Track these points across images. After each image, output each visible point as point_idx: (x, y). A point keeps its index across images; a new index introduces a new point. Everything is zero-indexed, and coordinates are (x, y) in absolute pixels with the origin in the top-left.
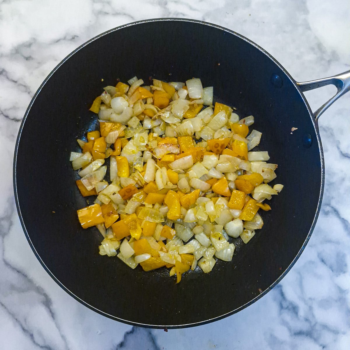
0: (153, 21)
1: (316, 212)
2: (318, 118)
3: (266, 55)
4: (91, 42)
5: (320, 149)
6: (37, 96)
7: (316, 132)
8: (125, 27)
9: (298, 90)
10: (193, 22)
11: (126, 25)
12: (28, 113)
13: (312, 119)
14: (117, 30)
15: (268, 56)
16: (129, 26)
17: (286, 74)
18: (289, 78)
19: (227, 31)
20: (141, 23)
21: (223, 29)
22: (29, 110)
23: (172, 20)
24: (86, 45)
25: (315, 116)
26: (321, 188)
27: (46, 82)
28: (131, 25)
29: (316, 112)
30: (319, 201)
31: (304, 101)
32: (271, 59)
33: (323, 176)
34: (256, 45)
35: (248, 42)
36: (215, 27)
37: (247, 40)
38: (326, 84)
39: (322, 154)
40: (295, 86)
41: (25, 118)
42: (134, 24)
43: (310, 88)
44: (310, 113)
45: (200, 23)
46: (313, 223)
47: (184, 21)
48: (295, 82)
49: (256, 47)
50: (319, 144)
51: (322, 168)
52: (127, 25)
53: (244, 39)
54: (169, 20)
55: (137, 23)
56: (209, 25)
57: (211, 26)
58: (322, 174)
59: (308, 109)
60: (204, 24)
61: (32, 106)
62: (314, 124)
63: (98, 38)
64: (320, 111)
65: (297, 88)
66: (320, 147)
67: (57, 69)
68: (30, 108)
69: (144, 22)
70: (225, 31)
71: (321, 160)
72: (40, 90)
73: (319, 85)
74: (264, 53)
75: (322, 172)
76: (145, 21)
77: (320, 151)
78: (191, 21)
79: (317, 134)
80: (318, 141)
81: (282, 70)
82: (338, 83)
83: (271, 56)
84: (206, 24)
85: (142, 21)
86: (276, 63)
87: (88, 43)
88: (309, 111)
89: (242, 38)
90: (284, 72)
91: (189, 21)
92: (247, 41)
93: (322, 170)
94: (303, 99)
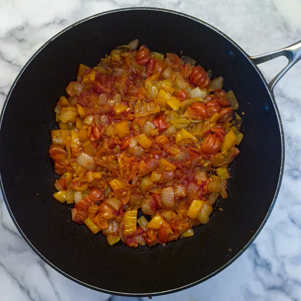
0: (114, 12)
1: (280, 175)
2: (273, 88)
3: (220, 34)
4: (58, 35)
5: (277, 116)
6: (12, 90)
8: (88, 19)
9: (252, 64)
10: (150, 9)
11: (89, 18)
12: (6, 106)
13: (268, 89)
14: (81, 23)
15: (222, 35)
16: (91, 18)
17: (240, 50)
18: (243, 53)
19: (182, 15)
20: (103, 14)
21: (178, 14)
22: (6, 104)
23: (130, 9)
24: (54, 39)
25: (270, 86)
27: (20, 77)
28: (93, 17)
29: (271, 83)
31: (259, 74)
32: (225, 37)
33: (283, 141)
34: (210, 25)
35: (203, 23)
36: (170, 12)
37: (201, 22)
38: (278, 56)
39: (280, 121)
40: (250, 61)
41: (3, 111)
42: (97, 16)
43: (263, 60)
44: (265, 84)
45: (157, 10)
46: (278, 186)
47: (141, 9)
48: (249, 56)
49: (210, 27)
50: (276, 112)
51: (281, 134)
52: (90, 18)
53: (199, 21)
54: (128, 10)
55: (99, 15)
56: (165, 11)
57: (167, 11)
58: (282, 140)
59: (263, 81)
60: (160, 10)
61: (9, 100)
62: (270, 94)
63: (64, 31)
64: (275, 81)
65: (251, 62)
66: (277, 114)
67: (29, 64)
68: (7, 101)
69: (105, 14)
70: (180, 15)
71: (280, 127)
72: (15, 84)
73: (271, 58)
74: (218, 32)
75: (282, 138)
76: (106, 12)
77: (278, 118)
78: (148, 9)
79: (273, 102)
80: (276, 109)
81: (236, 46)
82: (289, 55)
83: (225, 35)
84: (162, 11)
86: (230, 41)
87: (55, 38)
89: (197, 21)
90: (238, 48)
91: (146, 9)
93: (281, 135)
94: (258, 72)
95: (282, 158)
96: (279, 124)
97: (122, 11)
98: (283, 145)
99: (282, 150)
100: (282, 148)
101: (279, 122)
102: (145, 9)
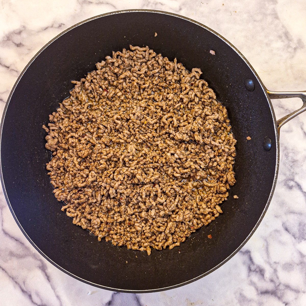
0: (146, 11)
1: (263, 212)
2: (280, 127)
5: (277, 156)
7: (276, 140)
8: (120, 13)
9: (267, 99)
10: (183, 18)
11: (120, 11)
13: (275, 127)
15: (246, 62)
16: (123, 12)
17: (259, 81)
19: (212, 32)
20: (135, 11)
21: (209, 30)
25: (278, 124)
26: (271, 191)
28: (125, 12)
29: (280, 121)
30: (267, 203)
31: (271, 110)
32: (248, 65)
33: (275, 181)
36: (201, 26)
37: (230, 44)
38: (294, 97)
40: (265, 95)
42: (128, 12)
44: (274, 121)
45: (189, 21)
46: (258, 221)
48: (266, 90)
49: (236, 52)
50: (277, 151)
51: (275, 173)
52: (122, 12)
53: (227, 43)
54: (161, 13)
55: (131, 11)
56: (197, 24)
58: (274, 179)
60: (192, 22)
62: (276, 132)
66: (277, 154)
69: (138, 11)
71: (276, 166)
73: (287, 97)
74: (243, 59)
75: (275, 177)
77: (277, 158)
78: (181, 18)
80: (277, 148)
83: (249, 63)
84: (194, 23)
85: (135, 10)
86: (252, 70)
88: (273, 119)
90: (257, 79)
92: (228, 44)
93: (275, 175)
94: (270, 108)
95: (270, 196)
96: (276, 163)
97: (155, 12)
98: (274, 185)
99: (272, 189)
100: (273, 187)
101: (276, 162)
102: (178, 17)
